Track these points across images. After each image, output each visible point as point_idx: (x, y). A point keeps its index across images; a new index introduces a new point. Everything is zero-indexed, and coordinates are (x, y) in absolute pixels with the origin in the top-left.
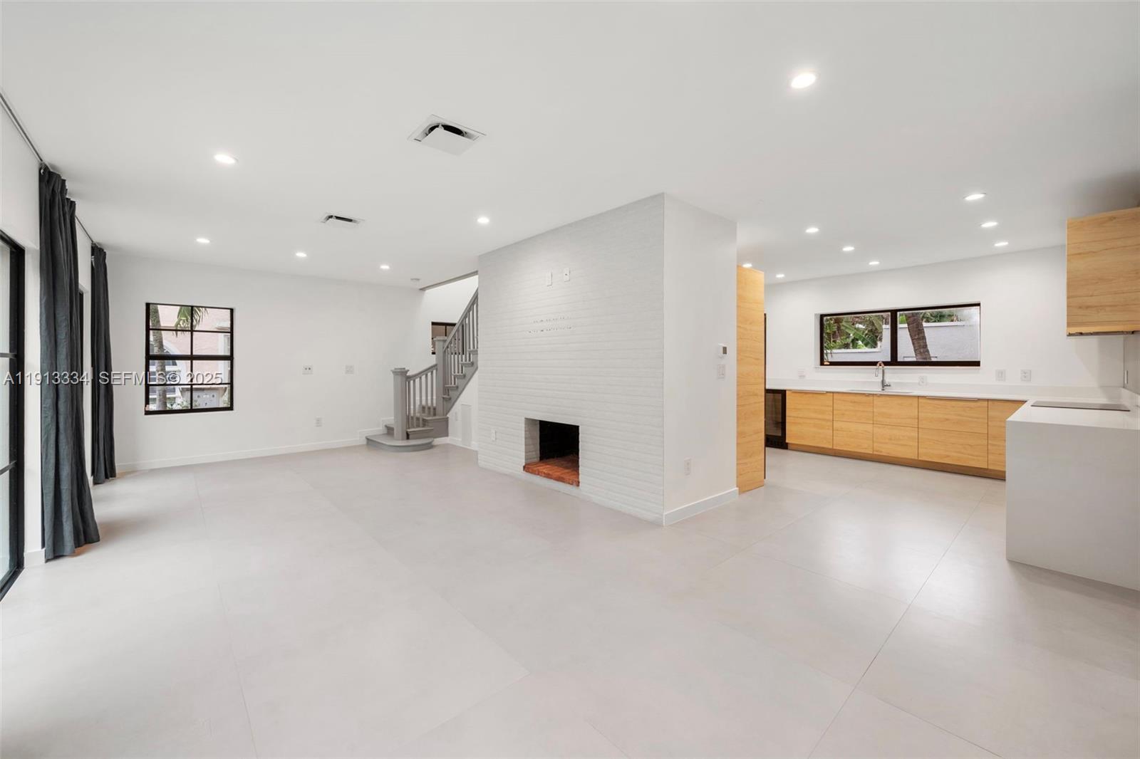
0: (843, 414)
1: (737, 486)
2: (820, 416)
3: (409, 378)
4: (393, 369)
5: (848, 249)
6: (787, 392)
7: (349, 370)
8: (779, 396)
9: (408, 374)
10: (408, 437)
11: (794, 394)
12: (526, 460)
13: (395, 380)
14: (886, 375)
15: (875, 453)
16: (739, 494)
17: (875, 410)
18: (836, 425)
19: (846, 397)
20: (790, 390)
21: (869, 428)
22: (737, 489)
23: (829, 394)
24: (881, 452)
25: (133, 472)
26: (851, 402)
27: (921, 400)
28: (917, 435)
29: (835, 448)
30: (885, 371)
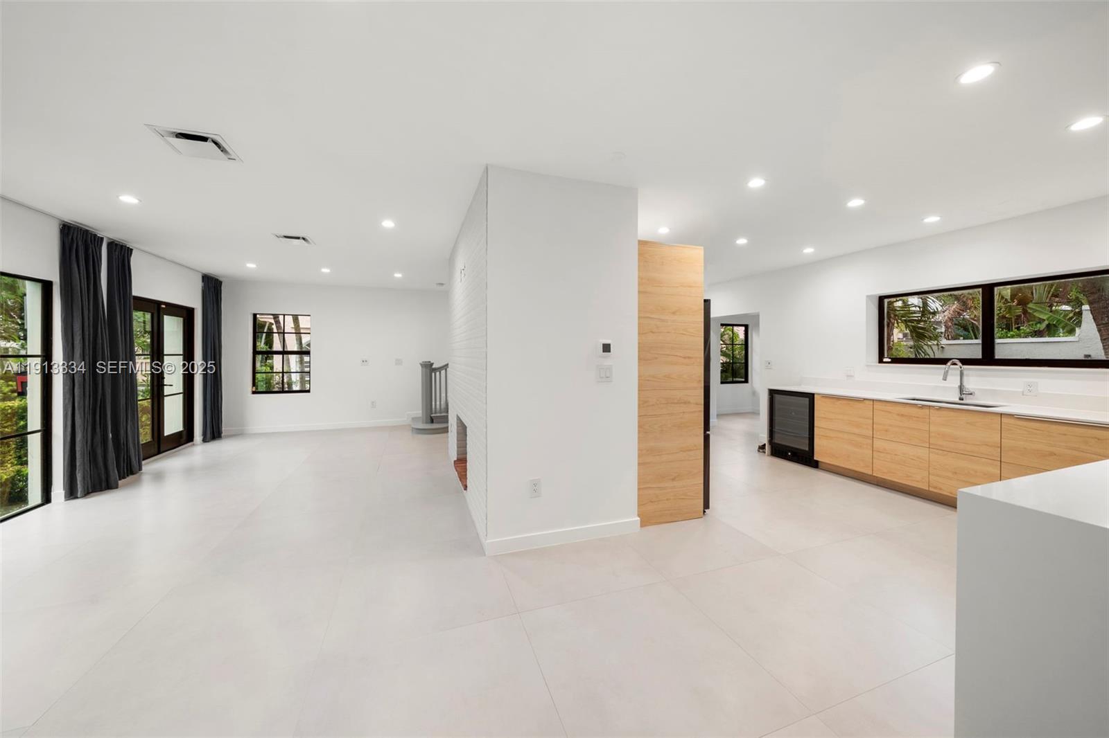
0: (886, 431)
1: (639, 516)
2: (856, 431)
3: (435, 370)
4: (421, 362)
5: (856, 203)
6: (815, 396)
7: (399, 362)
8: (806, 400)
9: (434, 367)
10: (432, 421)
11: (824, 399)
12: (458, 455)
13: (422, 371)
14: (965, 378)
15: (931, 489)
16: (642, 526)
17: (932, 428)
18: (877, 444)
19: (889, 408)
20: (819, 394)
21: (923, 452)
22: (639, 519)
23: (867, 402)
24: (941, 489)
25: (241, 434)
26: (898, 415)
27: (1005, 420)
28: (999, 472)
29: (874, 475)
30: (965, 372)
